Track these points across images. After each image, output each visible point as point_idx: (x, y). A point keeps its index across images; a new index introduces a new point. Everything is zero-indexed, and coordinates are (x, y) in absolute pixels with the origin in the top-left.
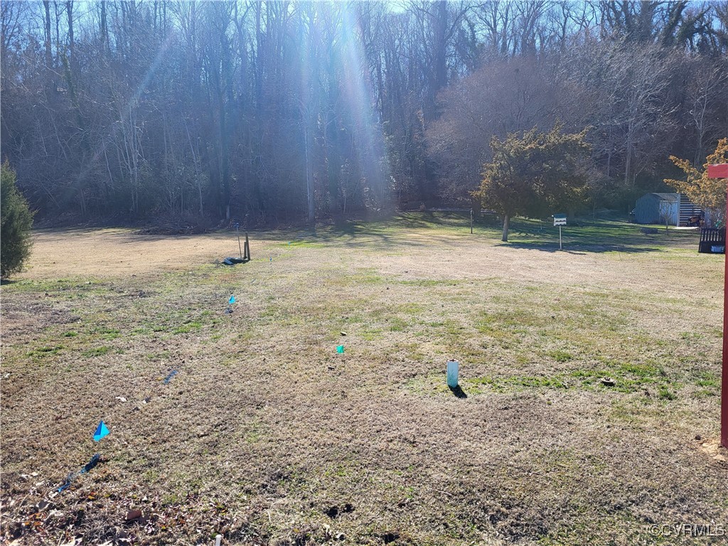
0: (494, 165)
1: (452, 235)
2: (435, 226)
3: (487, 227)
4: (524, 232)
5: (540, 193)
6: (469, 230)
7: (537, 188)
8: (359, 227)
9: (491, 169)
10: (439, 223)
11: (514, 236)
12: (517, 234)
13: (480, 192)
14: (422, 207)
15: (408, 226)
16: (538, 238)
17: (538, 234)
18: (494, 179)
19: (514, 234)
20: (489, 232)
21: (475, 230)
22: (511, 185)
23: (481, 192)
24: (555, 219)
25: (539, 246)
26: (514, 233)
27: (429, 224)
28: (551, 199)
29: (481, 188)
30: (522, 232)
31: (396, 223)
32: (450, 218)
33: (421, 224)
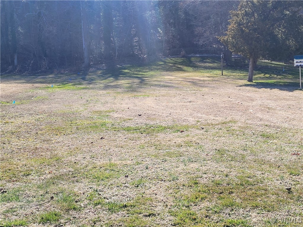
0: (239, 12)
1: (204, 77)
2: (190, 69)
3: (236, 69)
4: (268, 73)
5: (282, 37)
6: (219, 72)
7: (280, 32)
8: (126, 71)
9: (237, 15)
10: (195, 67)
11: (259, 77)
12: (262, 75)
13: (226, 37)
14: (183, 53)
15: (167, 70)
16: (280, 79)
17: (280, 75)
18: (239, 24)
19: (260, 76)
20: (237, 74)
21: (225, 72)
22: (255, 30)
23: (228, 37)
24: (295, 61)
25: (281, 85)
26: (259, 74)
27: (185, 68)
28: (291, 42)
29: (228, 33)
30: (266, 73)
31: (159, 67)
32: (205, 62)
33: (179, 67)
